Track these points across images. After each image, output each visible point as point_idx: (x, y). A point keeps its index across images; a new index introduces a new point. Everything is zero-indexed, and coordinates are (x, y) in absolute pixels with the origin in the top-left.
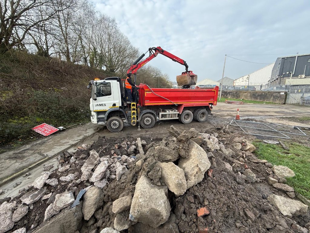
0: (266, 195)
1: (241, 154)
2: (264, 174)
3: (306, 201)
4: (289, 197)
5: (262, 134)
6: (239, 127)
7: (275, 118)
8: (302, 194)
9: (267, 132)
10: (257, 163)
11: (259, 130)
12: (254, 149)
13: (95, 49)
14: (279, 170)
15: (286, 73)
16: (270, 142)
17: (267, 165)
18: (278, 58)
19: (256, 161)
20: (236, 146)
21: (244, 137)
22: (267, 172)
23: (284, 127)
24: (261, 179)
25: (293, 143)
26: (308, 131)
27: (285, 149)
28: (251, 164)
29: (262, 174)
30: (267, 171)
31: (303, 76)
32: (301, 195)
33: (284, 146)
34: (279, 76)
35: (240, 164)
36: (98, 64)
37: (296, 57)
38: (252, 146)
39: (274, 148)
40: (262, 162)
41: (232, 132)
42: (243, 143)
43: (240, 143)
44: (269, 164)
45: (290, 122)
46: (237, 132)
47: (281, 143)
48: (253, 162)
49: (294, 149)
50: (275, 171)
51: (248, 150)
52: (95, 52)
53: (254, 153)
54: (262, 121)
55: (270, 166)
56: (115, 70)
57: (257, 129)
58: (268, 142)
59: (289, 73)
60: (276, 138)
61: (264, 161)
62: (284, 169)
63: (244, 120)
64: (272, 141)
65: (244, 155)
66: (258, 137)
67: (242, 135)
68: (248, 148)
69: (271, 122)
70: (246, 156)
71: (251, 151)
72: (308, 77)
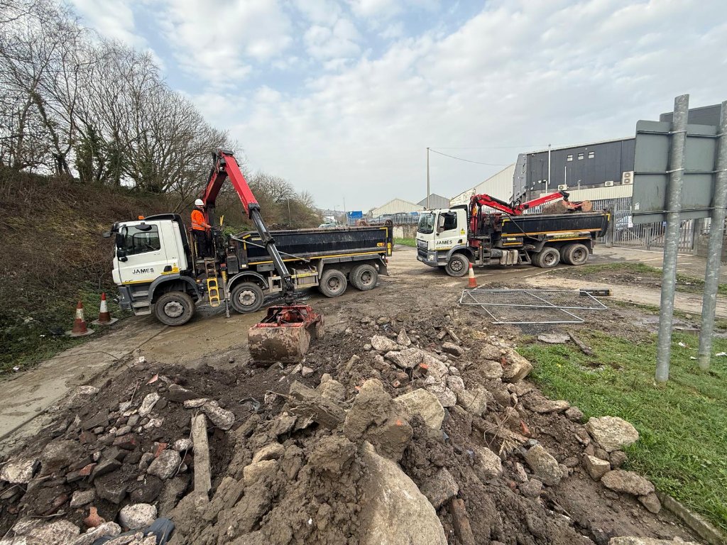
0: (601, 531)
1: (506, 393)
2: (573, 448)
3: (690, 516)
4: (648, 511)
5: (530, 318)
6: (479, 306)
7: (540, 275)
8: (675, 498)
9: (537, 313)
10: (548, 413)
11: (519, 308)
12: (529, 369)
13: (91, 132)
14: (604, 430)
15: (537, 183)
16: (553, 338)
17: (570, 415)
18: (520, 155)
19: (544, 409)
20: (489, 371)
21: (497, 333)
22: (577, 440)
23: (563, 295)
24: (570, 464)
25: (595, 335)
26: (605, 297)
27: (586, 354)
28: (535, 420)
29: (567, 447)
30: (578, 438)
31: (565, 186)
32: (673, 499)
33: (583, 347)
34: (526, 187)
35: (519, 441)
36: (108, 173)
37: (548, 152)
38: (525, 362)
39: (566, 356)
40: (557, 407)
41: (469, 324)
42: (502, 359)
43: (497, 361)
44: (574, 411)
45: (569, 281)
46: (479, 322)
47: (575, 338)
48: (538, 413)
49: (603, 351)
50: (595, 432)
51: (518, 375)
52: (93, 139)
53: (530, 378)
54: (520, 286)
55: (578, 418)
56: (164, 188)
57: (516, 308)
58: (550, 341)
59: (543, 182)
60: (559, 324)
61: (562, 404)
62: (614, 425)
63: (487, 287)
64: (555, 336)
65: (514, 395)
66: (526, 328)
67: (491, 328)
68: (516, 370)
69: (536, 285)
70: (518, 397)
71: (524, 375)
72: (572, 188)
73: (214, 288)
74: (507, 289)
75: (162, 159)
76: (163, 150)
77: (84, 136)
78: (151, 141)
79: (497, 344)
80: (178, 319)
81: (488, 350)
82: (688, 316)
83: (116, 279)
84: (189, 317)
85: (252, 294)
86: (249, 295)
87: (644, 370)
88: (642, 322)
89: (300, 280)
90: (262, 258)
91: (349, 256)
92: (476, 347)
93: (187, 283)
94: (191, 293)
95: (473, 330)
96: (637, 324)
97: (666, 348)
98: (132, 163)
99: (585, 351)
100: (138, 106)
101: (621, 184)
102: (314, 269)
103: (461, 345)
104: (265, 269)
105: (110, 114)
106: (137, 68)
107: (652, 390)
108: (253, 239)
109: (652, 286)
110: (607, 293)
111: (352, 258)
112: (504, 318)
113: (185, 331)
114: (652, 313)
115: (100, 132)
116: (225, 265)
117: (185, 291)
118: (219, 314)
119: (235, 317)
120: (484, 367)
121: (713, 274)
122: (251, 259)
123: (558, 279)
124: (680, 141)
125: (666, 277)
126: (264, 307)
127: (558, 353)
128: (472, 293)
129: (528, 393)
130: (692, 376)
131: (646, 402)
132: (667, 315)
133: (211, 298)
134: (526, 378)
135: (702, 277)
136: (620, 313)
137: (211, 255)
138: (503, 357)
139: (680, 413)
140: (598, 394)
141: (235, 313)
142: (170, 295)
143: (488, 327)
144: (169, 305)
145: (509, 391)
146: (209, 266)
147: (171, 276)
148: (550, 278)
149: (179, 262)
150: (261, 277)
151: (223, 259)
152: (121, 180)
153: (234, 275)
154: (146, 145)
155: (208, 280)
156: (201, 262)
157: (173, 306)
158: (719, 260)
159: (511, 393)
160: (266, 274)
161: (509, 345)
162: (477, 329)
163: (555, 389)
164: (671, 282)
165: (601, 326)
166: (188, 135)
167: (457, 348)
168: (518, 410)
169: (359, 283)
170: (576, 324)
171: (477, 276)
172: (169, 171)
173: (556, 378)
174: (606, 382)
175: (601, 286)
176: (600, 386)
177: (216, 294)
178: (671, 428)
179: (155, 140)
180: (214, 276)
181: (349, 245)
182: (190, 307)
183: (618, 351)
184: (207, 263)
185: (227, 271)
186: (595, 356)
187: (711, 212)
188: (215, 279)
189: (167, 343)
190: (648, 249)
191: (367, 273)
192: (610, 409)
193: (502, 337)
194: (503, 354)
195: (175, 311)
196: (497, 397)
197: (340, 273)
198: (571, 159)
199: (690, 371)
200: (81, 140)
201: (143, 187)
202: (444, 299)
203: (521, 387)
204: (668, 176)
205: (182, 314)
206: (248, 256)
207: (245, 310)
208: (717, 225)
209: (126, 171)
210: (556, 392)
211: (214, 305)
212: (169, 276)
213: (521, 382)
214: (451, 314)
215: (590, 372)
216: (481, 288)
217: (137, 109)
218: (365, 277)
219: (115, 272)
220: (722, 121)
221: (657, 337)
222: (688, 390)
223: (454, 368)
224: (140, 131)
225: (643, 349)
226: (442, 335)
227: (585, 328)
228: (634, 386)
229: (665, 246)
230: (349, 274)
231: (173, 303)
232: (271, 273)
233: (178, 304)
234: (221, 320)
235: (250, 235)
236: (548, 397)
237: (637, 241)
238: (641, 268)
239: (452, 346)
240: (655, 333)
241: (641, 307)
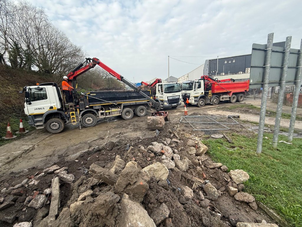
0: (233, 219)
1: (197, 161)
2: (223, 183)
3: (269, 211)
4: (252, 209)
5: (208, 128)
6: (188, 123)
7: (213, 110)
8: (263, 203)
9: (211, 126)
10: (214, 168)
11: (204, 124)
12: (207, 149)
13: (16, 44)
14: (236, 175)
15: (213, 72)
17: (222, 169)
18: (206, 60)
19: (213, 167)
20: (190, 151)
21: (195, 134)
22: (225, 180)
23: (221, 118)
24: (222, 190)
25: (234, 134)
26: (238, 119)
27: (230, 142)
28: (208, 171)
29: (221, 183)
30: (225, 179)
31: (224, 74)
32: (262, 204)
33: (229, 139)
34: (208, 74)
35: (201, 182)
36: (25, 64)
37: (217, 59)
38: (205, 147)
39: (222, 143)
40: (217, 166)
41: (184, 130)
42: (196, 146)
43: (194, 147)
44: (224, 167)
45: (224, 112)
46: (188, 129)
47: (225, 136)
48: (210, 168)
49: (237, 141)
50: (232, 176)
51: (202, 152)
52: (17, 48)
53: (207, 153)
54: (205, 114)
55: (225, 170)
56: (53, 72)
57: (203, 123)
58: (216, 137)
59: (215, 72)
60: (220, 130)
61: (219, 164)
62: (240, 173)
63: (191, 115)
64: (218, 135)
65: (200, 161)
66: (206, 132)
67: (192, 132)
68: (201, 150)
69: (211, 114)
70: (202, 162)
71: (205, 152)
72: (226, 74)
73: (73, 116)
74: (199, 116)
75: (51, 58)
76: (52, 54)
77: (12, 46)
78: (46, 50)
79: (195, 139)
80: (57, 130)
81: (190, 142)
82: (269, 126)
83: (26, 112)
84: (62, 129)
85: (91, 119)
86: (90, 119)
87: (252, 149)
88: (251, 128)
89: (113, 113)
90: (95, 103)
91: (134, 102)
92: (185, 140)
93: (61, 114)
94: (63, 119)
95: (185, 133)
96: (249, 129)
97: (261, 140)
98: (37, 60)
99: (229, 141)
100: (38, 33)
101: (245, 73)
102: (119, 108)
103: (180, 140)
104: (97, 108)
105: (25, 37)
106: (37, 16)
107: (255, 157)
108: (91, 95)
109: (256, 114)
110: (239, 117)
111: (136, 103)
112: (198, 128)
113: (60, 136)
114: (255, 125)
115: (20, 45)
116: (78, 106)
117: (60, 118)
118: (76, 128)
119: (83, 129)
120: (188, 150)
121: (280, 109)
122: (91, 103)
123: (220, 111)
124: (269, 53)
125: (262, 111)
126: (97, 124)
127: (219, 142)
128: (186, 118)
129: (206, 160)
130: (270, 151)
131: (252, 162)
132: (262, 126)
133: (72, 121)
134: (205, 153)
135: (274, 110)
136: (243, 125)
137: (72, 101)
138: (196, 145)
139: (265, 167)
140: (234, 159)
141: (84, 127)
142: (53, 119)
143: (191, 132)
144: (52, 124)
145: (198, 159)
146: (71, 107)
147: (53, 111)
148: (217, 111)
149: (57, 105)
150: (95, 111)
151: (78, 103)
152: (32, 67)
153: (83, 110)
154: (43, 51)
155: (71, 113)
156: (67, 104)
157: (54, 125)
158: (282, 104)
159: (199, 160)
160: (98, 110)
161: (199, 139)
162: (187, 133)
163: (217, 158)
164: (264, 113)
165: (236, 131)
166: (63, 48)
167: (178, 141)
168: (201, 167)
169: (139, 114)
170: (226, 130)
171: (188, 110)
172: (55, 64)
173: (218, 153)
174: (237, 154)
175: (236, 114)
176: (235, 156)
177: (74, 119)
178: (262, 173)
179: (47, 49)
180: (73, 111)
181: (134, 98)
182: (63, 125)
183: (242, 141)
184: (70, 105)
185: (79, 109)
186: (233, 143)
187: (280, 84)
188: (74, 112)
189: (51, 141)
190: (255, 99)
191: (142, 109)
192: (238, 166)
193: (196, 136)
194: (196, 144)
195: (55, 127)
196: (193, 162)
197: (131, 109)
198: (226, 63)
199: (269, 149)
200: (11, 48)
201: (42, 71)
202: (174, 120)
203: (203, 158)
204: (264, 68)
205: (59, 128)
206: (89, 102)
207: (89, 126)
208: (282, 89)
209: (33, 63)
210: (217, 159)
211: (74, 124)
212: (52, 111)
213: (203, 155)
214: (176, 126)
215: (231, 150)
216: (189, 115)
217: (38, 35)
218: (141, 111)
219: (25, 109)
220: (286, 45)
221: (257, 135)
222: (269, 157)
223: (176, 150)
224: (40, 45)
225: (252, 140)
226: (172, 135)
227: (229, 132)
228: (248, 156)
229: (261, 98)
230: (134, 110)
231: (54, 123)
232: (100, 109)
233: (56, 124)
234: (77, 130)
235: (90, 93)
236: (214, 161)
237: (250, 96)
238: (252, 107)
239: (176, 140)
240: (256, 133)
241: (252, 122)
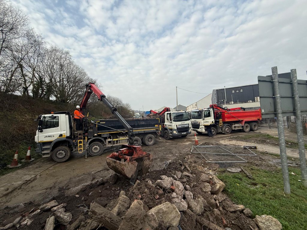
1: (213, 201)
5: (222, 159)
6: (199, 154)
7: (225, 139)
9: (226, 157)
10: (235, 212)
11: (218, 155)
12: (224, 186)
14: (264, 223)
15: (221, 101)
16: (234, 170)
17: (246, 213)
18: (214, 90)
19: (232, 210)
20: (204, 188)
21: (208, 167)
23: (236, 148)
25: (253, 168)
26: (255, 150)
27: (250, 178)
28: (229, 216)
30: (251, 228)
33: (248, 174)
34: (217, 103)
37: (224, 89)
38: (221, 183)
39: (241, 179)
40: (239, 209)
41: (195, 162)
42: (210, 181)
43: (208, 182)
44: (247, 211)
45: (238, 142)
46: (200, 161)
47: (244, 170)
48: (230, 212)
49: (257, 176)
50: (260, 225)
51: (219, 190)
52: (41, 81)
53: (225, 191)
54: (217, 144)
55: (250, 215)
56: (68, 101)
57: (216, 154)
58: (232, 171)
59: (223, 101)
60: (236, 163)
61: (241, 207)
62: (268, 220)
63: (203, 144)
64: (234, 169)
65: (217, 202)
66: (221, 165)
67: (205, 164)
68: (218, 187)
69: (224, 144)
70: (219, 203)
71: (222, 190)
72: (235, 103)
73: (81, 144)
74: (211, 146)
75: (68, 90)
76: (70, 86)
77: (37, 80)
78: (65, 83)
79: (208, 172)
80: (62, 159)
81: (204, 177)
82: (293, 159)
83: (36, 140)
84: (67, 158)
85: (98, 148)
86: (97, 148)
87: (278, 187)
88: (273, 162)
89: (120, 141)
90: (104, 131)
91: (142, 130)
92: (198, 174)
93: (69, 142)
94: (70, 147)
95: (197, 165)
96: (271, 163)
97: (287, 177)
98: (56, 91)
99: (249, 177)
100: (62, 69)
101: (255, 102)
102: (127, 136)
103: (191, 173)
104: (105, 136)
105: (50, 72)
106: (63, 56)
107: (284, 199)
108: (101, 123)
109: (275, 145)
110: (255, 148)
111: (144, 131)
112: (211, 160)
113: (65, 165)
114: (276, 157)
115: (44, 79)
116: (87, 134)
117: (67, 146)
118: (82, 157)
119: (89, 158)
120: (202, 186)
121: (301, 141)
122: (99, 131)
123: (234, 141)
124: (277, 84)
125: (281, 142)
126: (103, 153)
127: (237, 178)
128: (197, 148)
129: (224, 200)
130: (301, 191)
131: (282, 206)
132: (284, 160)
133: (79, 149)
134: (223, 191)
135: (296, 141)
136: (262, 157)
137: (82, 129)
138: (211, 180)
139: (300, 212)
140: (258, 200)
141: (90, 156)
142: (60, 148)
143: (204, 164)
144: (59, 152)
145: (214, 199)
146: (80, 134)
148: (230, 141)
149: (66, 133)
150: (103, 139)
151: (86, 131)
152: (50, 98)
153: (91, 138)
154: (63, 84)
155: (79, 141)
156: (76, 132)
157: (61, 153)
158: (302, 135)
159: (215, 200)
160: (105, 138)
161: (214, 173)
162: (199, 165)
163: (237, 198)
164: (283, 144)
165: (255, 164)
166: (80, 81)
167: (190, 175)
168: (220, 210)
169: (147, 143)
170: (244, 163)
171: (198, 139)
172: (71, 94)
173: (237, 191)
174: (261, 194)
175: (253, 145)
176: (259, 196)
177: (81, 147)
178: (297, 222)
179: (67, 82)
180: (81, 139)
181: (143, 126)
182: (69, 153)
183: (264, 177)
184: (79, 133)
185: (88, 137)
186: (254, 180)
187: (294, 113)
188: (82, 140)
189: (54, 171)
190: (270, 128)
191: (151, 138)
192: (265, 210)
193: (210, 169)
194: (211, 179)
195: (61, 155)
196: (208, 202)
197: (138, 138)
198: (234, 92)
199: (300, 188)
200: (36, 81)
201: (59, 100)
202: (184, 150)
203: (221, 197)
204: (274, 98)
205: (64, 157)
206: (98, 130)
207: (95, 155)
208: (299, 119)
209: (52, 94)
210: (238, 200)
211: (80, 153)
212: (61, 139)
213: (220, 194)
214: (187, 157)
215: (253, 188)
216: (200, 145)
217: (61, 71)
218: (150, 140)
219: (36, 137)
220: (292, 77)
221: (281, 170)
222: (301, 198)
223: (188, 186)
224: (61, 79)
225: (276, 175)
226: (183, 168)
227: (247, 165)
228: (275, 196)
229: (277, 127)
230: (142, 138)
231: (61, 151)
232: (108, 138)
233: (63, 152)
234: (82, 159)
235: (99, 121)
236: (234, 202)
237: (265, 125)
238: (268, 137)
239: (187, 174)
240: (279, 167)
241: (272, 154)
